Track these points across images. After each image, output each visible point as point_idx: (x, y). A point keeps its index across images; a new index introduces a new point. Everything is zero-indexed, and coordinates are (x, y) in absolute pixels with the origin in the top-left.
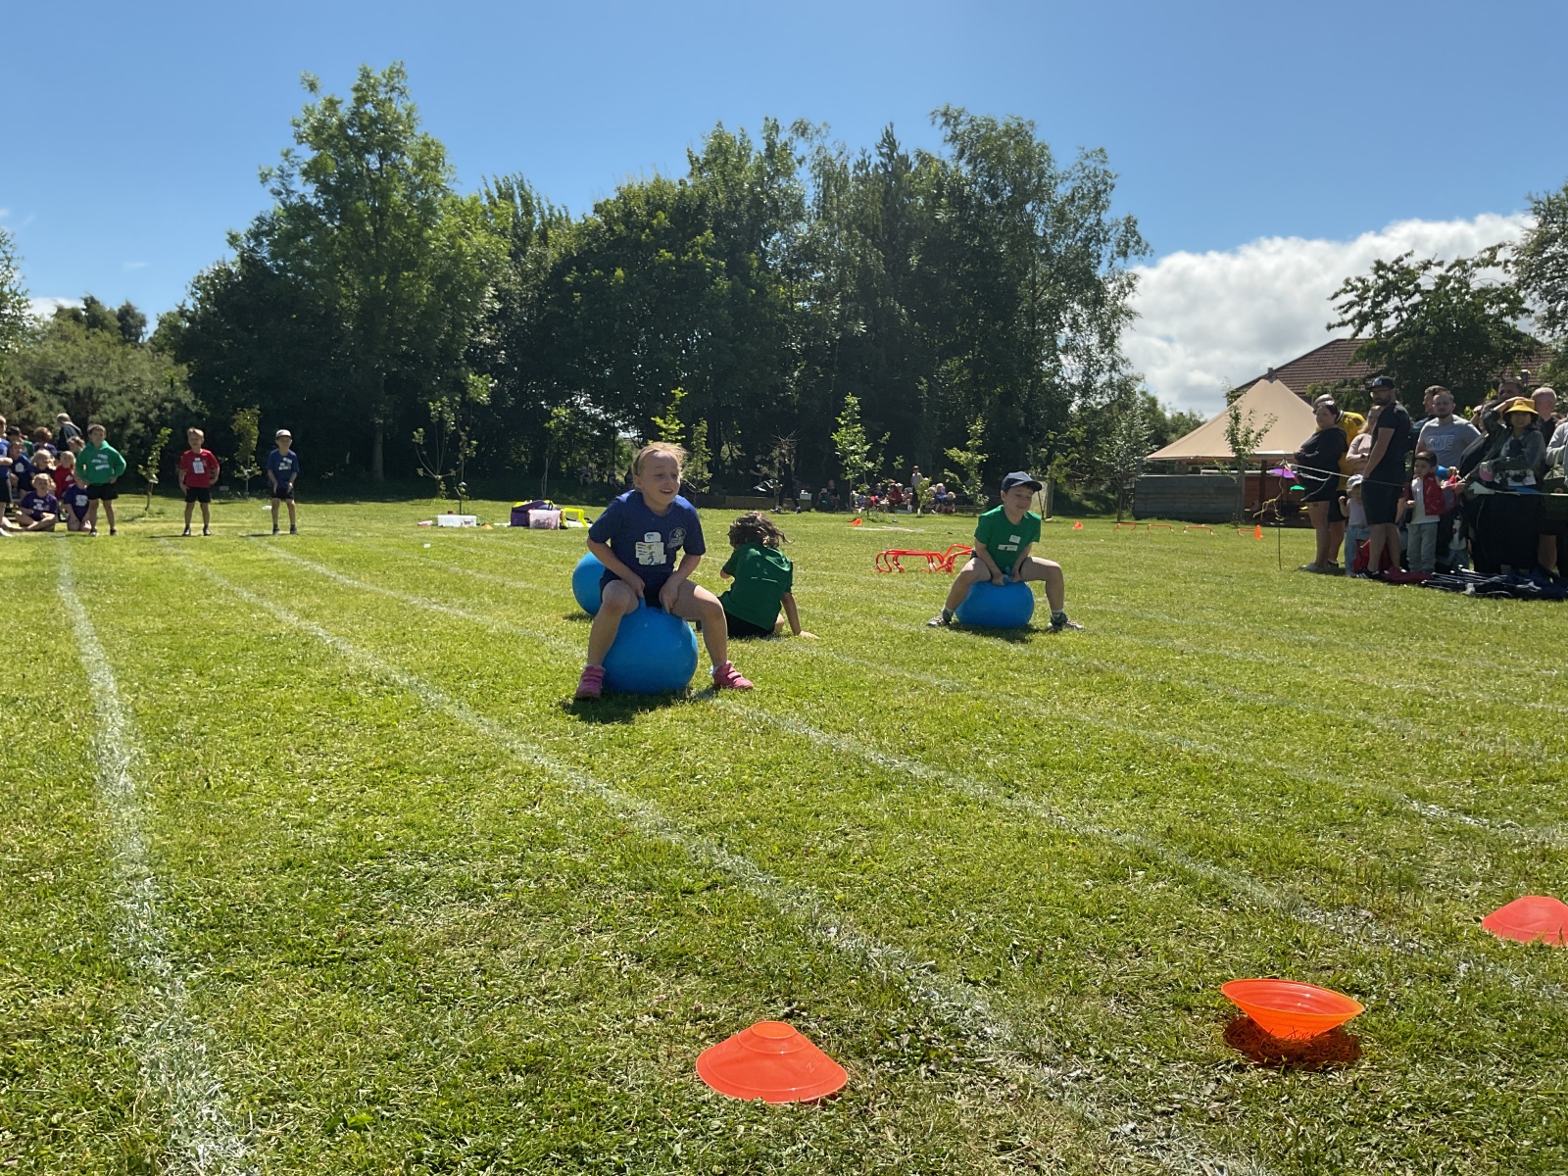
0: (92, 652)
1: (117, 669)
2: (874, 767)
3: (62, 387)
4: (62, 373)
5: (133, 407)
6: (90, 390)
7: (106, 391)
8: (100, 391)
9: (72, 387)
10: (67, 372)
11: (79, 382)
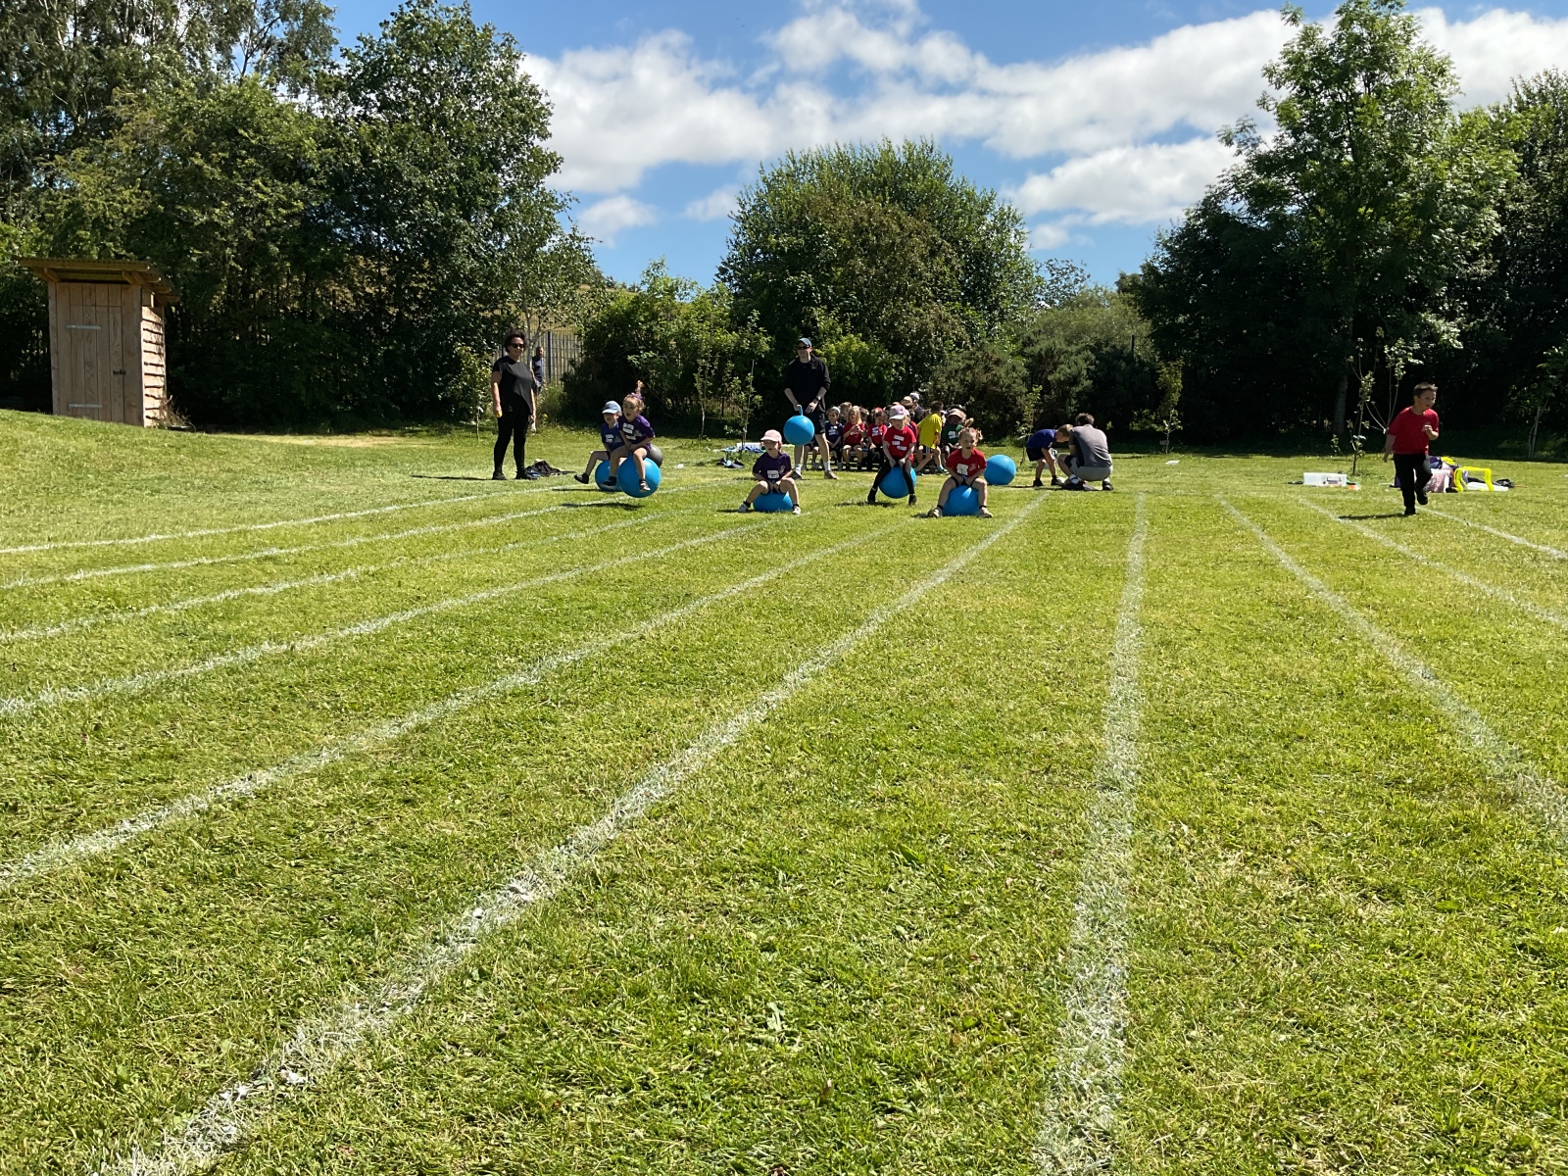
3: (1027, 350)
4: (1029, 338)
5: (1084, 366)
6: (1050, 353)
7: (1067, 352)
8: (1061, 352)
9: (1036, 349)
10: (1032, 337)
11: (1042, 345)
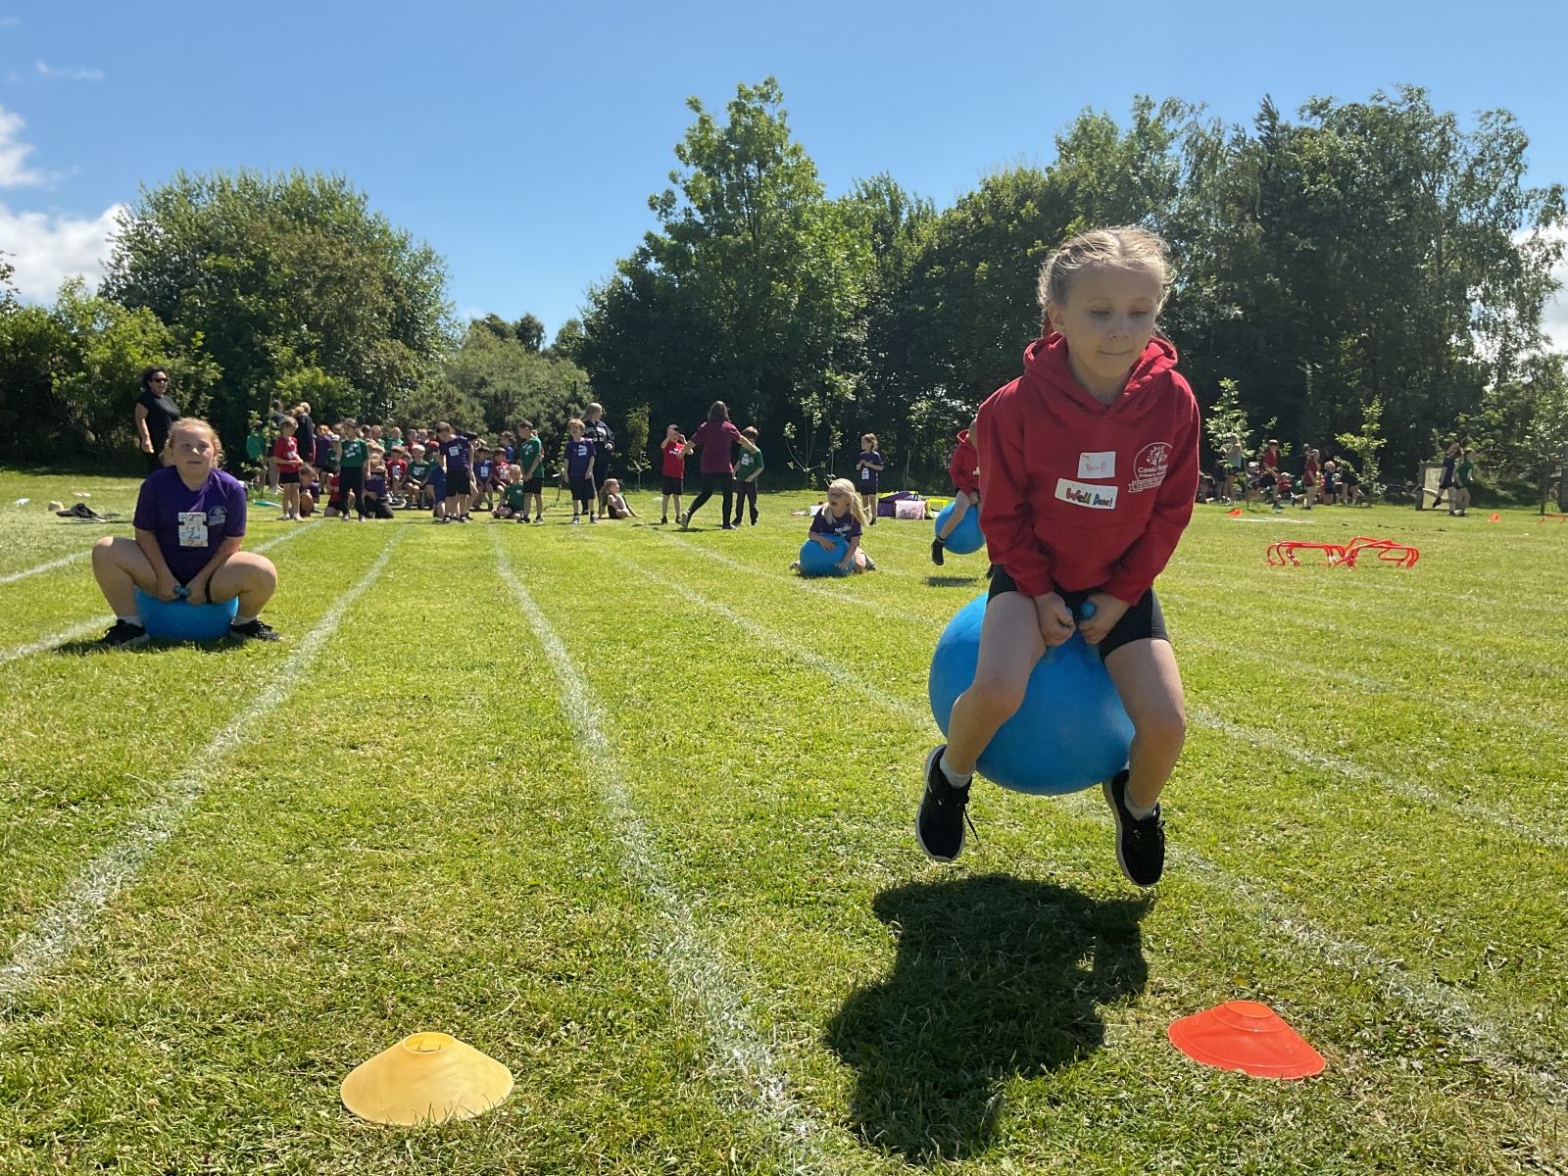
0: (540, 625)
1: (564, 640)
2: (1302, 764)
3: (483, 391)
4: (483, 378)
6: (506, 393)
7: (520, 394)
8: (515, 394)
9: (492, 391)
10: (487, 378)
11: (498, 385)
